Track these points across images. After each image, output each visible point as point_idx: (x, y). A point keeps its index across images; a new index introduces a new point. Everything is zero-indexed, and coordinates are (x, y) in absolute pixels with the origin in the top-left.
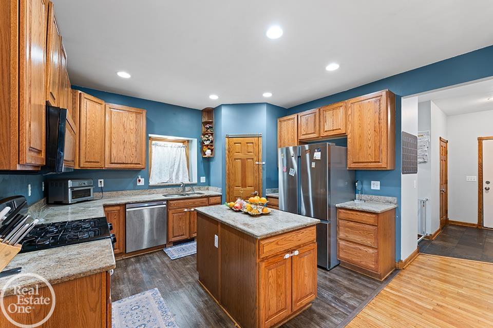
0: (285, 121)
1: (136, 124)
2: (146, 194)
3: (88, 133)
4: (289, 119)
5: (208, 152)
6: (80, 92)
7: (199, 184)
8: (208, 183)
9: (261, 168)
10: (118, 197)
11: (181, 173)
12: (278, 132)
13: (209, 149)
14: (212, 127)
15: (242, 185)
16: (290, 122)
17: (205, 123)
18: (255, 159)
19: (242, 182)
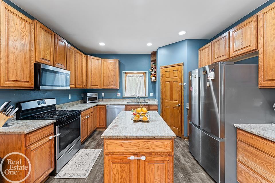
0: (203, 49)
1: (114, 67)
2: (121, 101)
3: (92, 73)
4: (206, 48)
5: (153, 78)
6: (89, 56)
7: (149, 98)
8: (154, 97)
9: (183, 88)
10: (109, 101)
11: (141, 90)
12: (199, 60)
13: (153, 76)
14: (155, 63)
15: (170, 99)
16: (206, 50)
17: (152, 61)
18: (179, 81)
19: (170, 97)
